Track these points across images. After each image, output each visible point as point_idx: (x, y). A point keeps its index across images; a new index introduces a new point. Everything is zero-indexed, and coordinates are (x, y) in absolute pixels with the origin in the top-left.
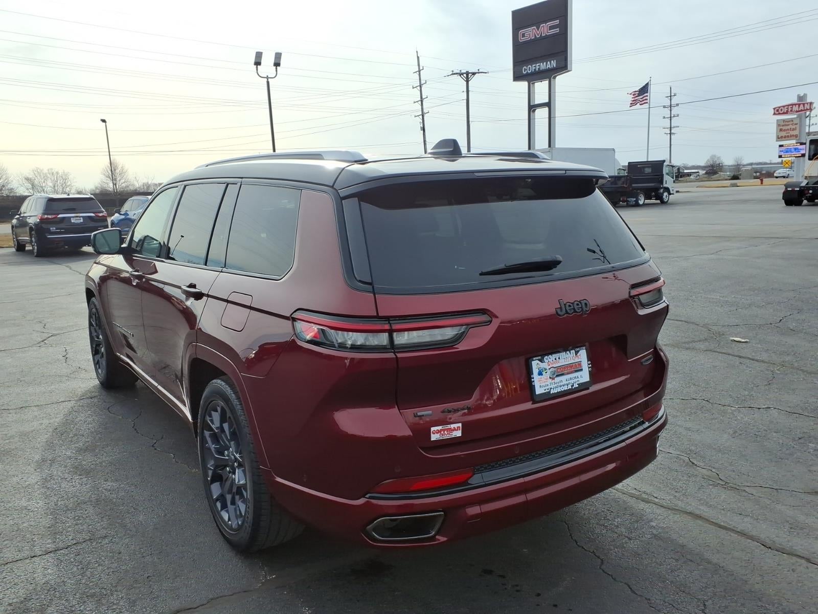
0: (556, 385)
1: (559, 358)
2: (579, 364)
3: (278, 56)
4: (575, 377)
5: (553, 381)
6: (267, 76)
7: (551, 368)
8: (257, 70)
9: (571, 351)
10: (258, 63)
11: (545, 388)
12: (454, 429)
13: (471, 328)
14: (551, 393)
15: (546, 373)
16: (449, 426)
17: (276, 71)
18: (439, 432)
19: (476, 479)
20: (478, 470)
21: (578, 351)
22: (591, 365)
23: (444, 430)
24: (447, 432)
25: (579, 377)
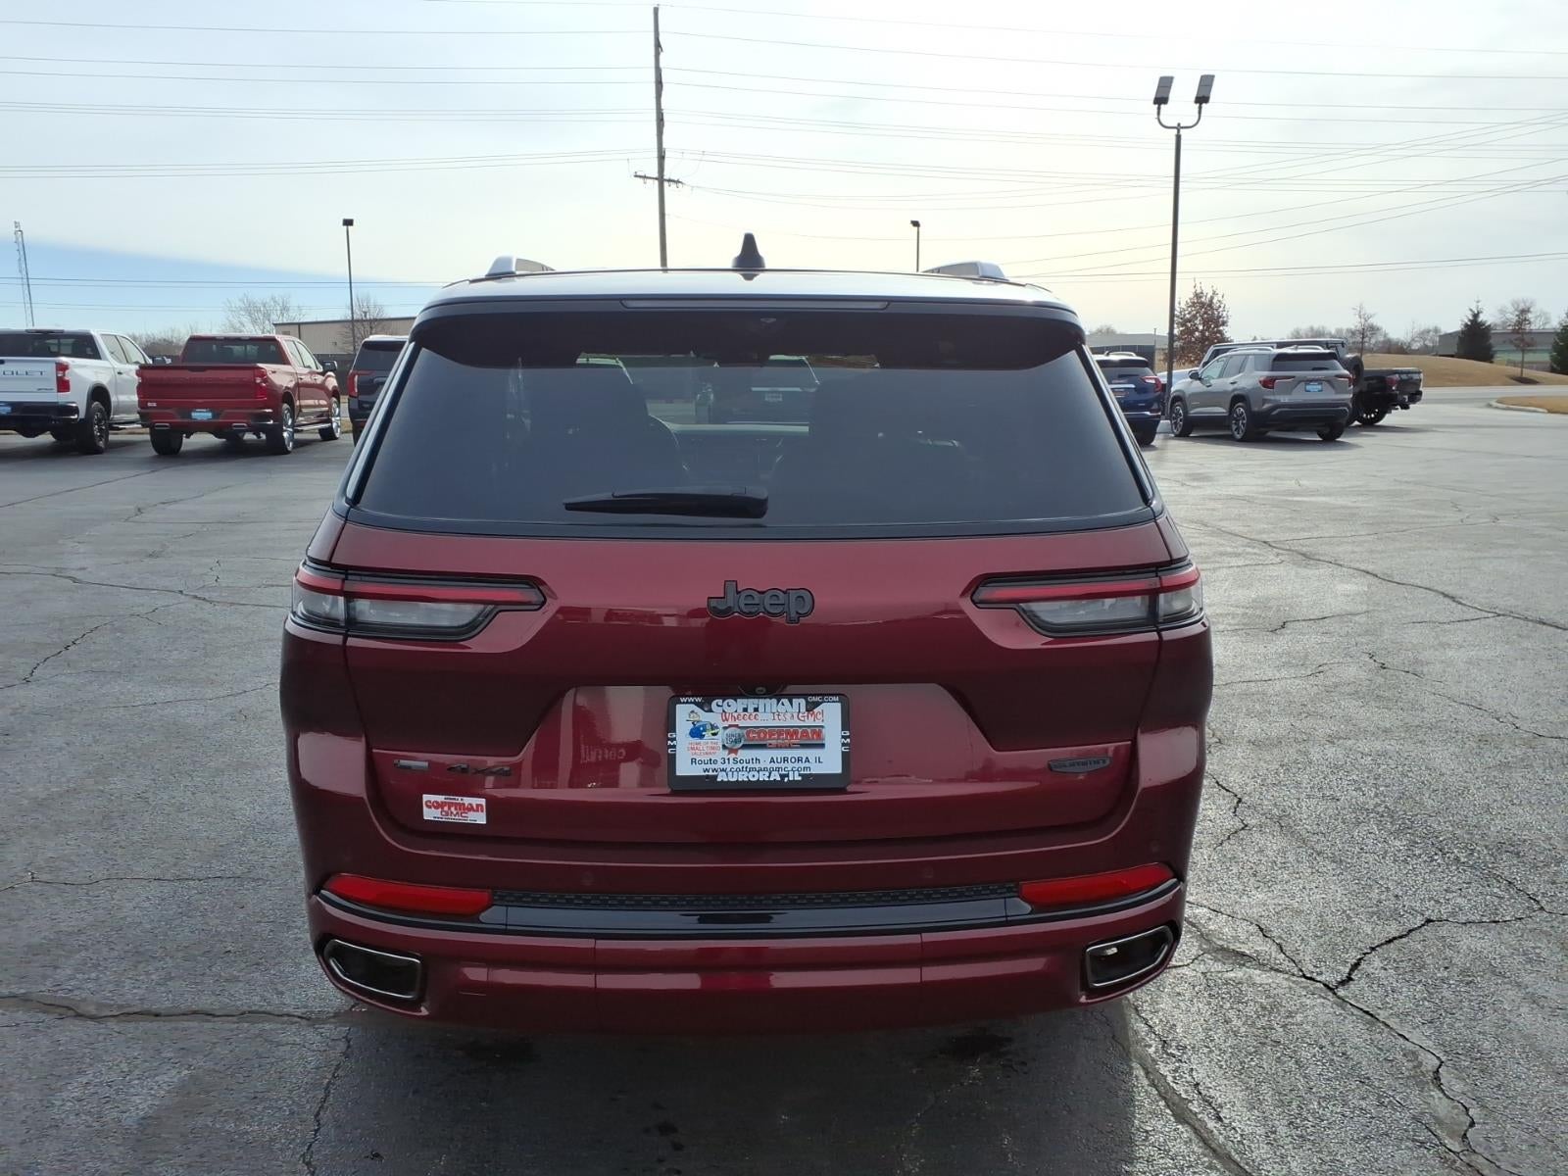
0: (740, 766)
1: (756, 710)
2: (818, 731)
3: (1206, 82)
4: (799, 760)
5: (733, 756)
6: (1179, 125)
7: (730, 726)
8: (1159, 113)
9: (795, 701)
10: (1161, 100)
11: (705, 767)
12: (471, 808)
13: (500, 611)
14: (719, 780)
15: (714, 734)
16: (459, 800)
17: (1200, 112)
18: (438, 805)
19: (493, 915)
20: (502, 898)
21: (817, 704)
22: (848, 740)
23: (450, 805)
24: (456, 809)
25: (812, 760)
